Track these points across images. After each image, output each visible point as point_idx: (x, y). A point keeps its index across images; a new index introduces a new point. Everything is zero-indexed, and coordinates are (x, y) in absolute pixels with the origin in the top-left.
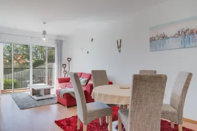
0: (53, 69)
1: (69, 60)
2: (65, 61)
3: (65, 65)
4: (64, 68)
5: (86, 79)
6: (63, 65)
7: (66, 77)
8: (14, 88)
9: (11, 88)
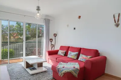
0: (42, 43)
1: (55, 35)
2: (52, 37)
3: (52, 39)
4: (51, 42)
5: (77, 53)
6: (50, 39)
7: (53, 50)
8: (10, 58)
9: (8, 58)
